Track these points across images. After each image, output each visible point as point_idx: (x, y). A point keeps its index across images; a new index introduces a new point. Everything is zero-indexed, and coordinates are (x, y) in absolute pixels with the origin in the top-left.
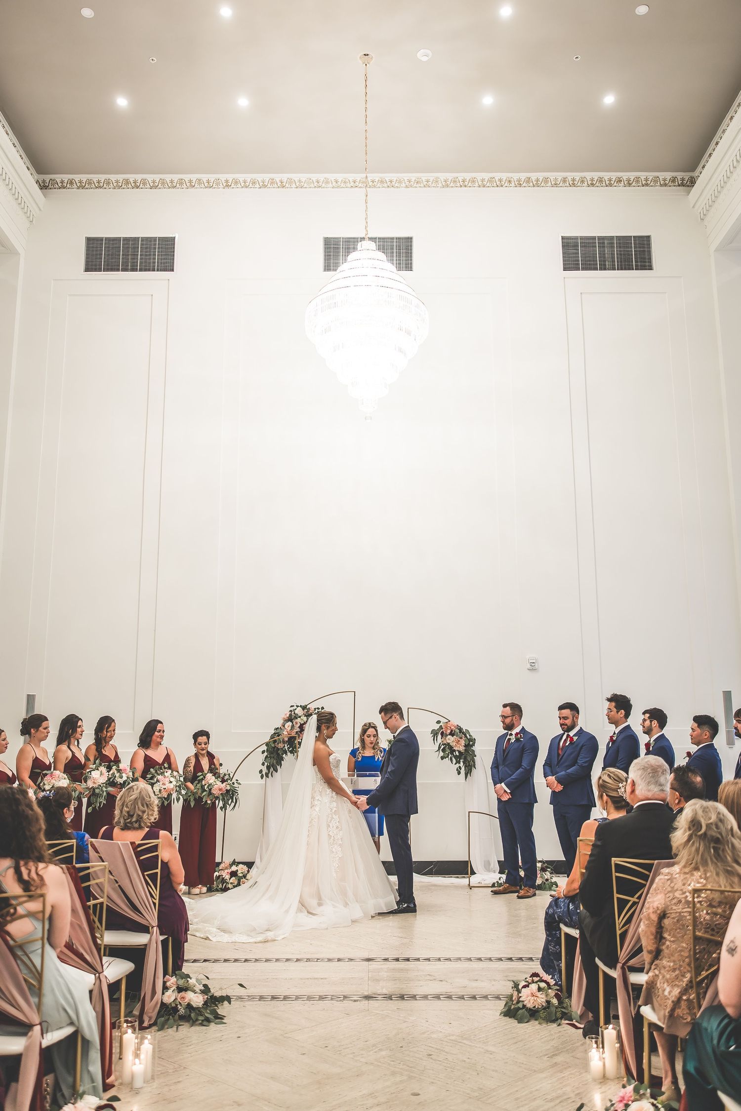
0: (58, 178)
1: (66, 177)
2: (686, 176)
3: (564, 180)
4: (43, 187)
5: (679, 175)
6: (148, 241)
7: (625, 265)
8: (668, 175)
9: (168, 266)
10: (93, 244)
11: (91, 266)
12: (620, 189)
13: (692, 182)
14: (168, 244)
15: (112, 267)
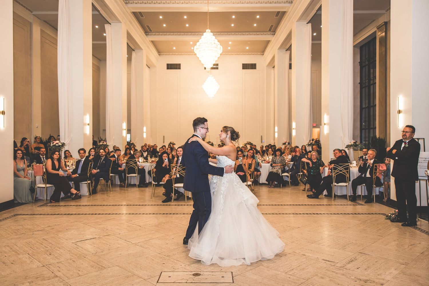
0: (162, 54)
1: (163, 53)
2: (263, 53)
3: (243, 54)
4: (159, 55)
5: (261, 53)
6: (176, 64)
7: (252, 68)
8: (260, 53)
9: (180, 68)
10: (168, 65)
11: (168, 68)
12: (252, 55)
13: (263, 54)
14: (180, 65)
15: (171, 69)
